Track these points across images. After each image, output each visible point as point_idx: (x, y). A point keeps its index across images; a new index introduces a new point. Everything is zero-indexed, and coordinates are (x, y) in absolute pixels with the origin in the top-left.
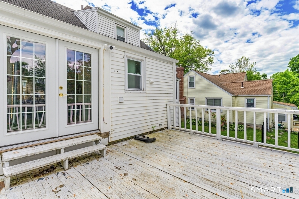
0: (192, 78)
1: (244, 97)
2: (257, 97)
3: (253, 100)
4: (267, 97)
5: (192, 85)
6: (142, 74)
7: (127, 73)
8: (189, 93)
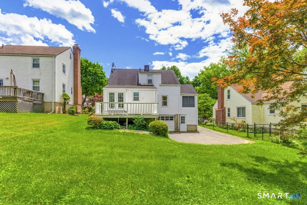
0: (229, 91)
5: (229, 97)
6: (139, 96)
7: (133, 96)
8: (227, 104)
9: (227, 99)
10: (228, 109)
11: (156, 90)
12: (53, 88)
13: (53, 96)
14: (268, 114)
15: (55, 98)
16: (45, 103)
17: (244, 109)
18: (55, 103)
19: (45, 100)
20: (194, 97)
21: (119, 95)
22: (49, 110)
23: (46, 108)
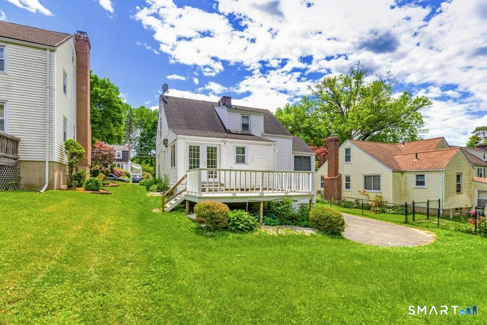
0: (348, 151)
1: (412, 173)
2: (428, 173)
3: (423, 176)
4: (439, 172)
5: (348, 158)
6: (246, 155)
7: (236, 154)
8: (344, 169)
9: (344, 162)
10: (346, 177)
11: (275, 145)
12: (48, 126)
13: (47, 145)
14: (414, 187)
15: (51, 153)
16: (21, 164)
17: (377, 178)
18: (51, 163)
19: (22, 156)
20: (309, 158)
21: (208, 151)
22: (35, 181)
23: (26, 176)
